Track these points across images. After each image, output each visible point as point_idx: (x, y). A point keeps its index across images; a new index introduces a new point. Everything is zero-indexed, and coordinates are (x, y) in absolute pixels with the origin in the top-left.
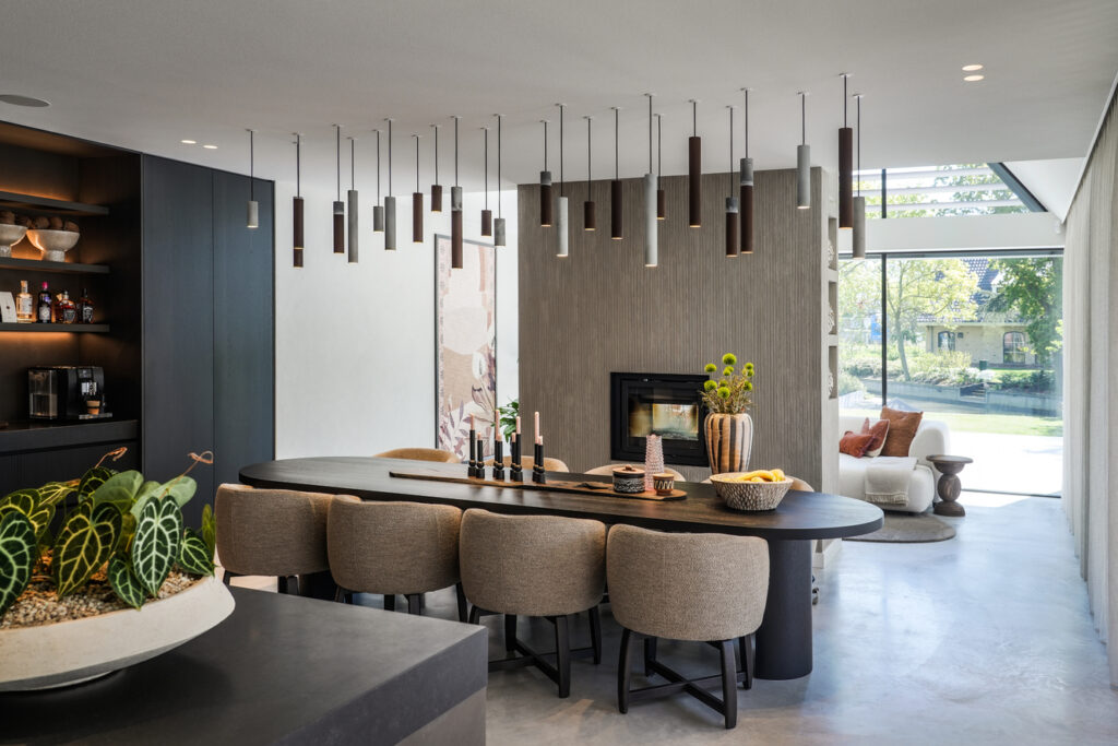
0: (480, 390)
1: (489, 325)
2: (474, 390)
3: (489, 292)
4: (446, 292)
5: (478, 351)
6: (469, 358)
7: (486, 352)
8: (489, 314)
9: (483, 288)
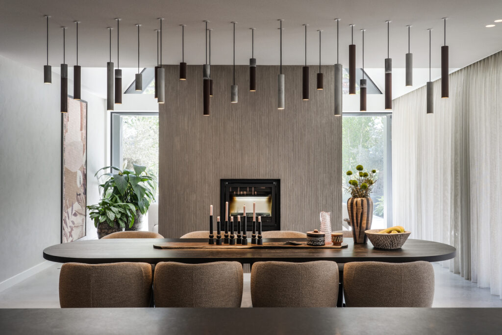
0: (80, 194)
1: (84, 152)
2: (77, 195)
3: (84, 131)
4: (67, 131)
5: (79, 169)
6: (76, 173)
7: (82, 170)
8: (84, 145)
9: (81, 130)
